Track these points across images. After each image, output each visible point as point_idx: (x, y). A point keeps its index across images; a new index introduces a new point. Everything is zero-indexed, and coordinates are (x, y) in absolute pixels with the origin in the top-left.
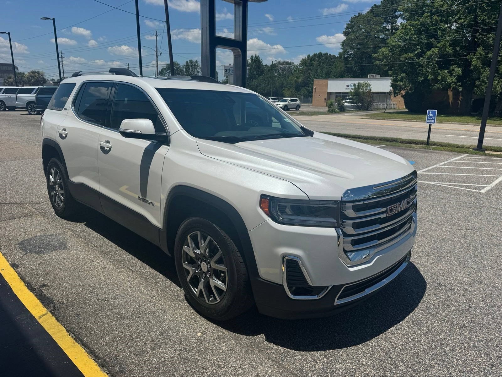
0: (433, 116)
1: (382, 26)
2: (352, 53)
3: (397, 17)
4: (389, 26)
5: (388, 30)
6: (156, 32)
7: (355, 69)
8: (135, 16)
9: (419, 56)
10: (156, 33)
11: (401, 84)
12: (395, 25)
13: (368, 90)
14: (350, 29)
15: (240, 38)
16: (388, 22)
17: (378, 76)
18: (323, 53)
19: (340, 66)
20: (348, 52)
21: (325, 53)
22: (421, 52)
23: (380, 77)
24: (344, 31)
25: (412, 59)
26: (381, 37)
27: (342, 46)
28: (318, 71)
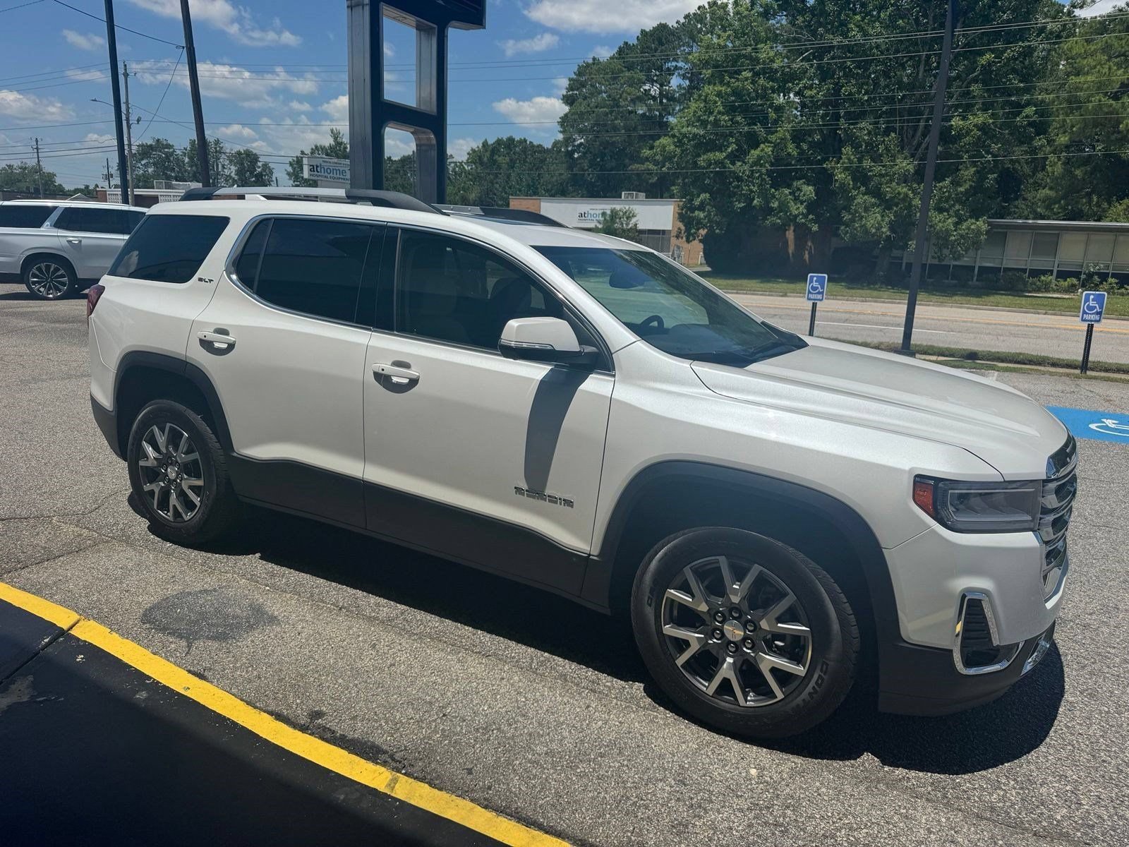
0: (819, 286)
1: (642, 90)
2: (581, 144)
3: (670, 72)
4: (655, 90)
5: (654, 98)
6: (125, 66)
7: (591, 179)
9: (734, 157)
11: (702, 215)
12: (667, 88)
13: (630, 226)
14: (577, 90)
15: (432, 108)
16: (652, 82)
17: (642, 195)
18: (517, 138)
19: (559, 172)
20: (574, 140)
21: (521, 139)
22: (737, 150)
23: (646, 198)
24: (565, 93)
25: (720, 163)
26: (640, 112)
27: (561, 127)
28: (512, 178)
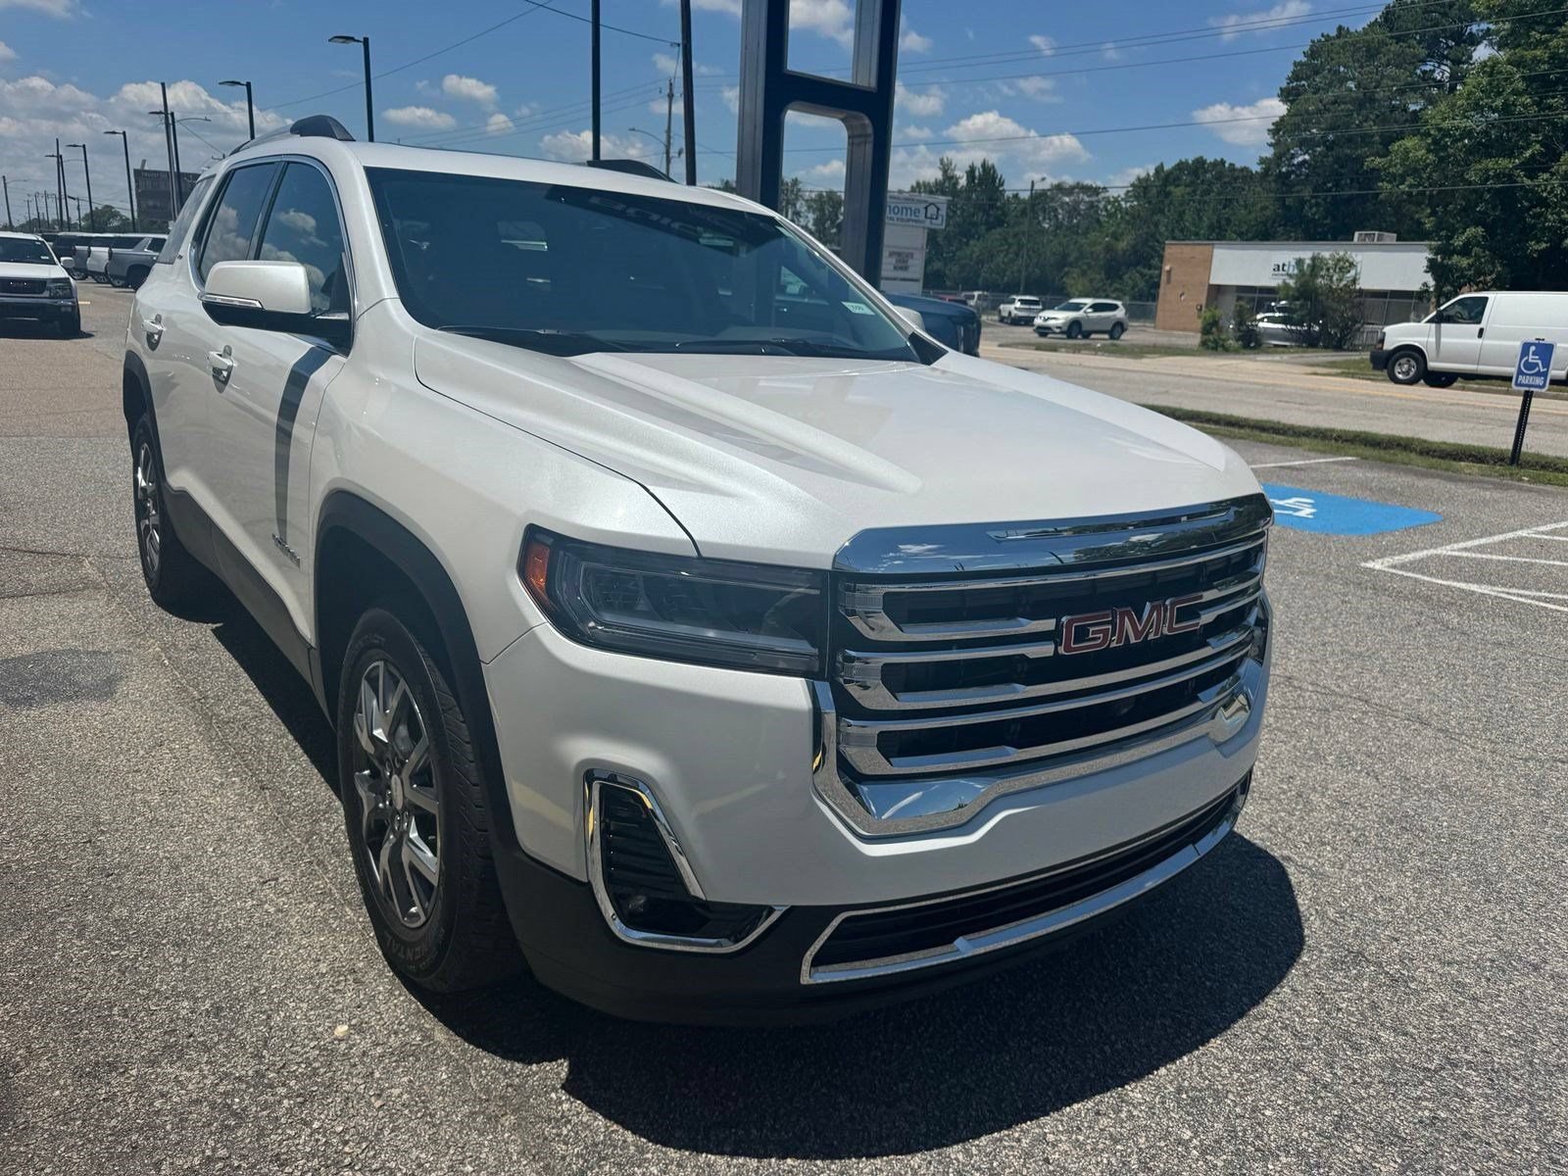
0: (1539, 362)
1: (1418, 72)
2: (1305, 161)
3: (1474, 41)
4: (1443, 72)
5: (1439, 84)
6: (671, 84)
7: (1314, 214)
8: (589, 27)
9: (1532, 168)
10: (671, 89)
11: (1465, 262)
12: (1465, 66)
13: (1344, 282)
14: (1307, 79)
15: (868, 80)
16: (1441, 59)
17: (1390, 237)
18: (1210, 159)
19: (1263, 202)
20: (1293, 156)
21: (1216, 160)
22: (1542, 154)
23: (1398, 240)
24: (1284, 85)
25: (1510, 177)
26: (1412, 108)
27: (1274, 138)
28: (1186, 217)
